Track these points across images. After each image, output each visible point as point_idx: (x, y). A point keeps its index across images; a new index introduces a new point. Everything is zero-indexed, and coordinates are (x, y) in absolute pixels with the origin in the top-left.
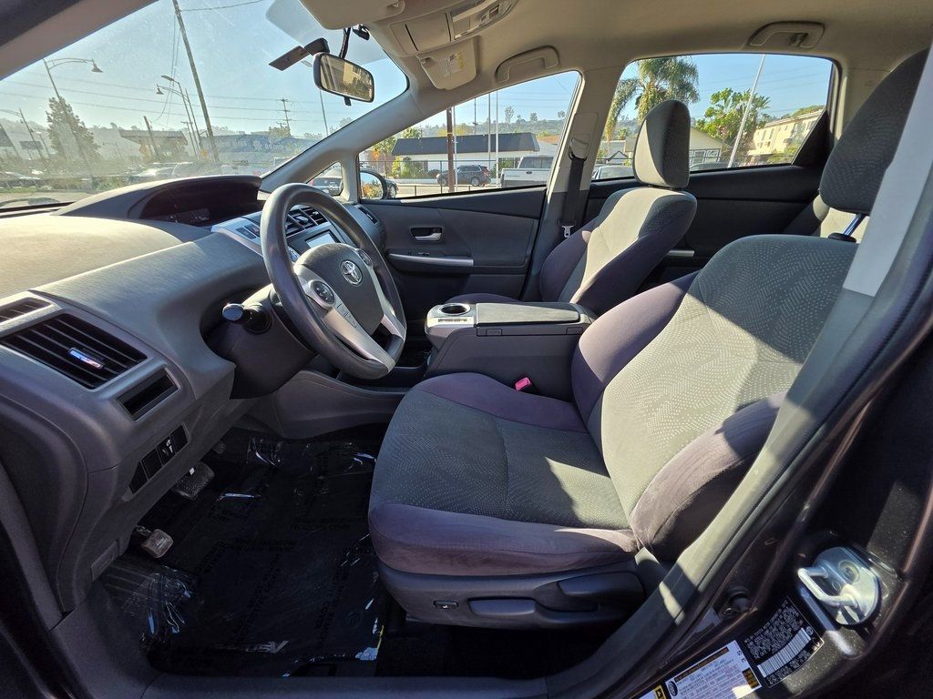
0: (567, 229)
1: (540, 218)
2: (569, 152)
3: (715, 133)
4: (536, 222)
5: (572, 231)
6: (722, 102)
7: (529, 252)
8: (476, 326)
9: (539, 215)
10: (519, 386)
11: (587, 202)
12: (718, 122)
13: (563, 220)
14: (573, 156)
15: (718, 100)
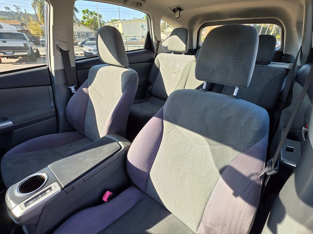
0: (73, 88)
1: (52, 84)
2: (57, 47)
3: (89, 26)
4: (50, 88)
5: (76, 89)
6: (87, 14)
7: (53, 105)
8: (63, 189)
9: (50, 83)
10: (105, 199)
11: (76, 72)
12: (88, 22)
13: (67, 84)
14: (60, 49)
15: (85, 13)
